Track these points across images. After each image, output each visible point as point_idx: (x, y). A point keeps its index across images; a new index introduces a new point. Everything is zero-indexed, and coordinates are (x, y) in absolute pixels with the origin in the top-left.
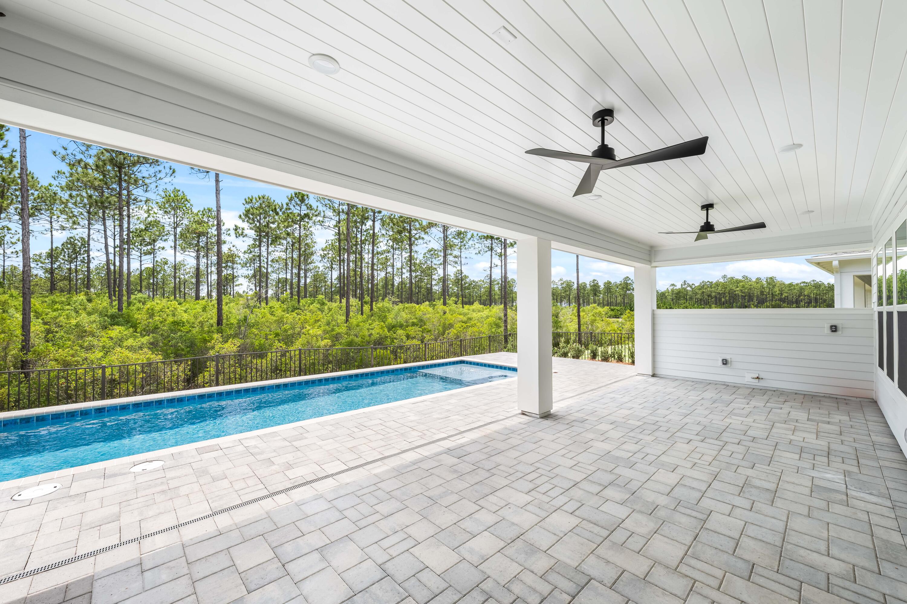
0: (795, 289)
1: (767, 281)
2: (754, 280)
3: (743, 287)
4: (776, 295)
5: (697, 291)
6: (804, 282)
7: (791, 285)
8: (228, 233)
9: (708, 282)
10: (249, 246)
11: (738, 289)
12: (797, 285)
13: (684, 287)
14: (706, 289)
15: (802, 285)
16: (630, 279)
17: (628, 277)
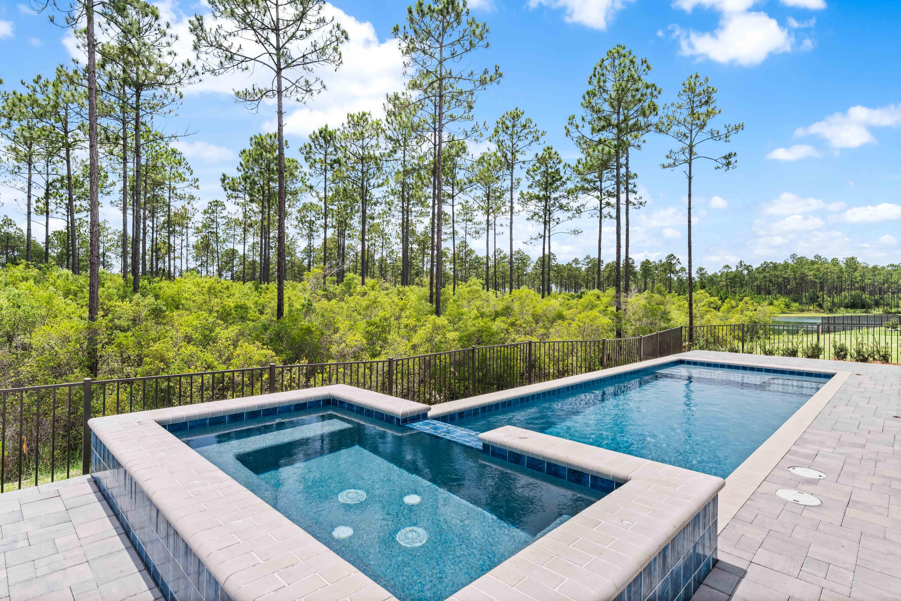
0: (880, 274)
1: (846, 264)
2: (830, 261)
3: (818, 270)
4: (857, 282)
5: (757, 275)
6: (892, 265)
7: (875, 268)
8: (196, 185)
9: (771, 263)
10: (211, 203)
11: (812, 273)
12: (883, 268)
13: (740, 269)
14: (768, 272)
15: (890, 268)
16: (675, 257)
17: (672, 255)
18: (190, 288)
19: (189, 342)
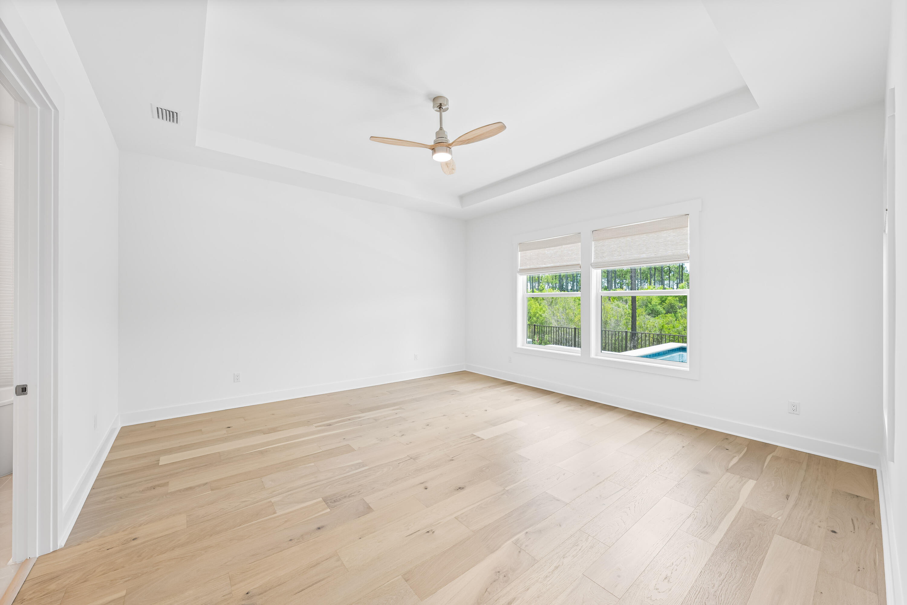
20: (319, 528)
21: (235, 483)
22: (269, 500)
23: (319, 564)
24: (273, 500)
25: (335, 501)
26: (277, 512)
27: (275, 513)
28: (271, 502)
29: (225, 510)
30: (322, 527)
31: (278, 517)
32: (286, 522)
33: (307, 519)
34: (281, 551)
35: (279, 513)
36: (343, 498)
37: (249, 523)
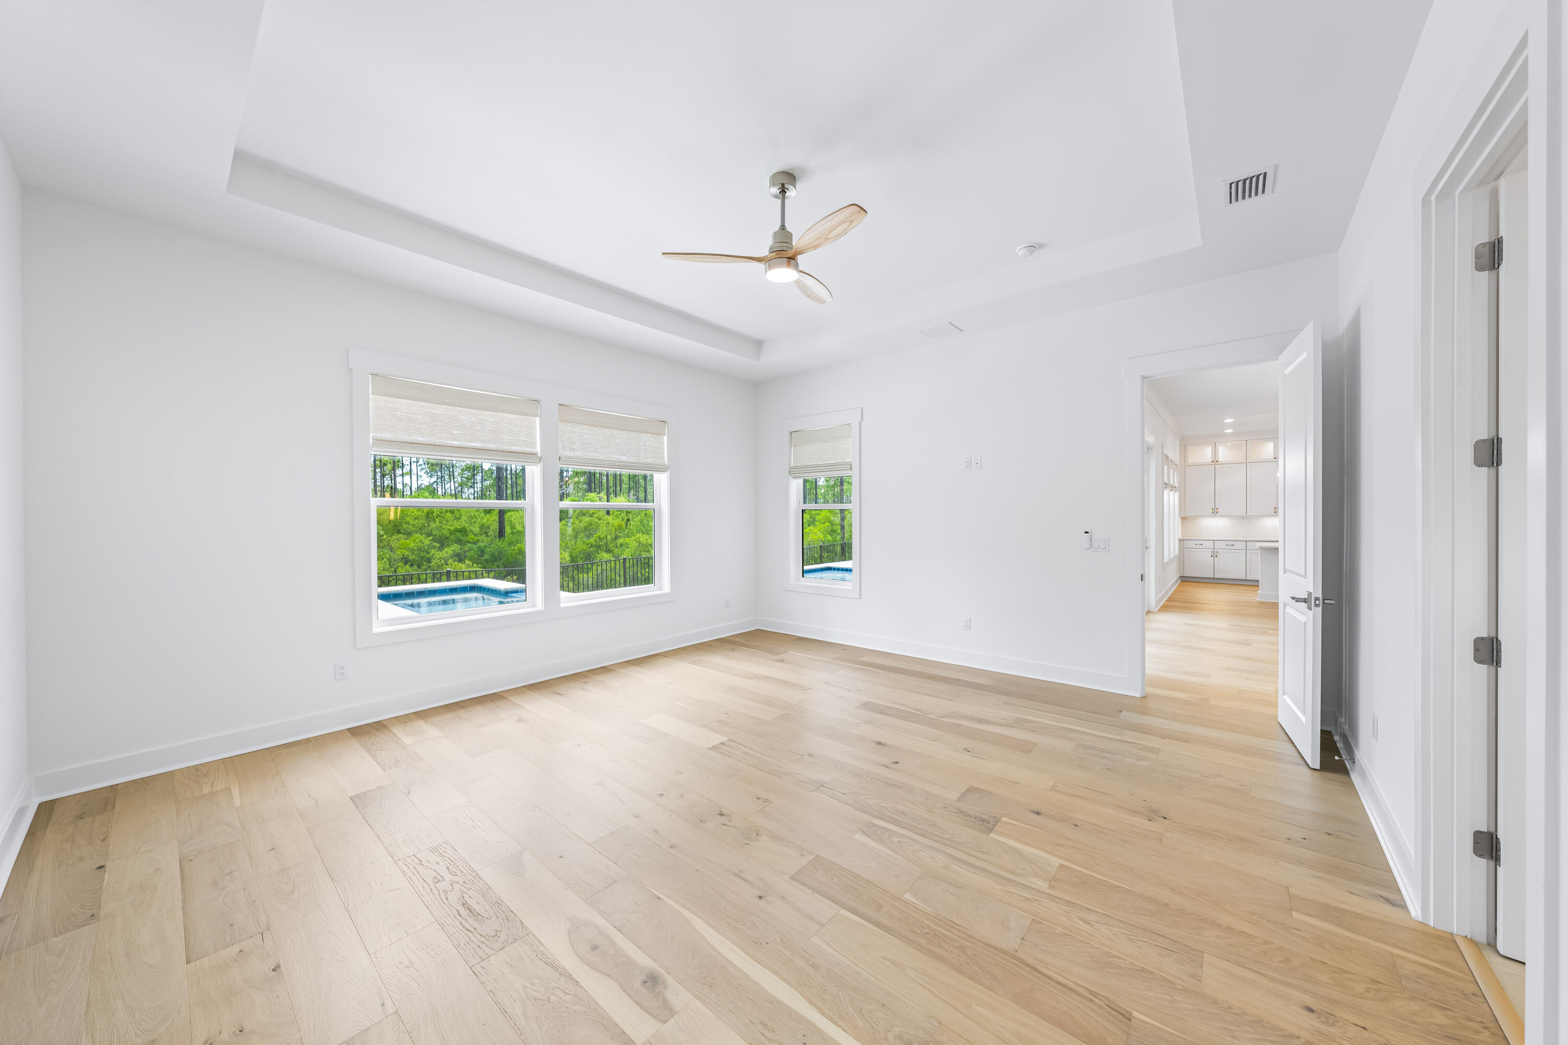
18: (413, 512)
19: (406, 564)
20: (1038, 813)
21: (1071, 990)
22: (1050, 891)
23: (1073, 795)
24: (1043, 885)
25: (983, 821)
26: (1058, 865)
27: (1062, 866)
28: (1051, 886)
29: (1127, 932)
30: (1033, 812)
31: (1062, 858)
32: (1061, 846)
33: (1035, 829)
34: (1095, 825)
35: (1057, 861)
36: (971, 816)
37: (1105, 881)
